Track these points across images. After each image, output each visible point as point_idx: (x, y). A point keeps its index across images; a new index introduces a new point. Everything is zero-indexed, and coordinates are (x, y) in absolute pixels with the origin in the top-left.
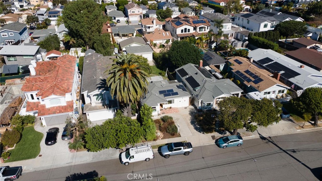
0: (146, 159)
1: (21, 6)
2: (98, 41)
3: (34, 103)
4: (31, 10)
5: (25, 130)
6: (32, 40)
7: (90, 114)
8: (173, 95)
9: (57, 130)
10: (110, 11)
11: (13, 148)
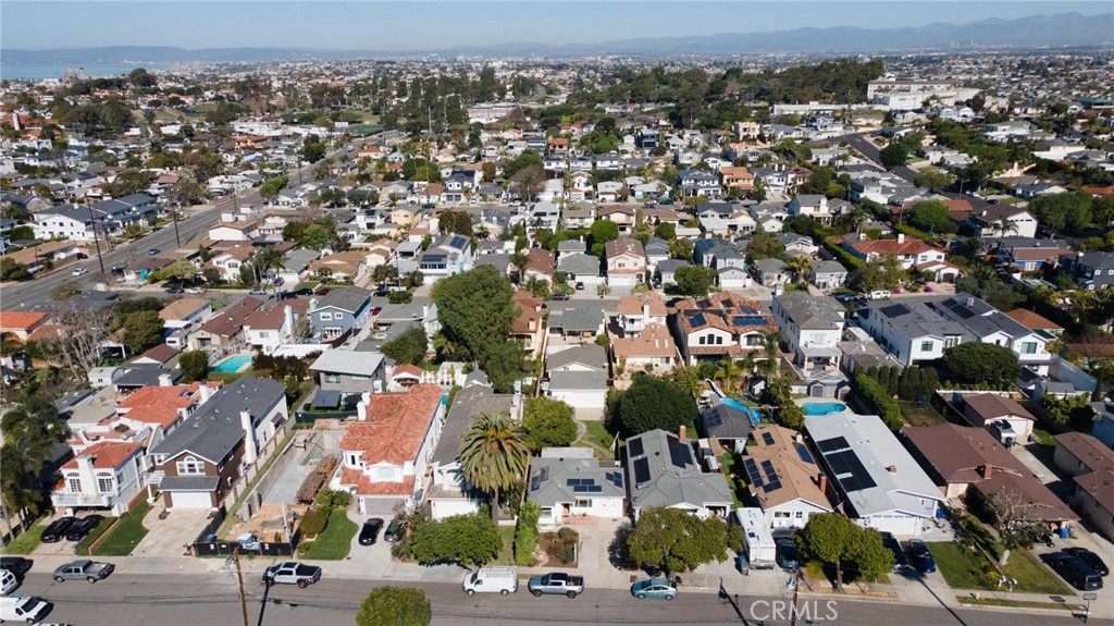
0: (502, 591)
1: (370, 226)
2: (495, 357)
3: (354, 471)
4: (388, 242)
5: (333, 515)
6: (375, 328)
7: (437, 503)
8: (590, 491)
9: (380, 522)
10: (568, 255)
11: (314, 540)
